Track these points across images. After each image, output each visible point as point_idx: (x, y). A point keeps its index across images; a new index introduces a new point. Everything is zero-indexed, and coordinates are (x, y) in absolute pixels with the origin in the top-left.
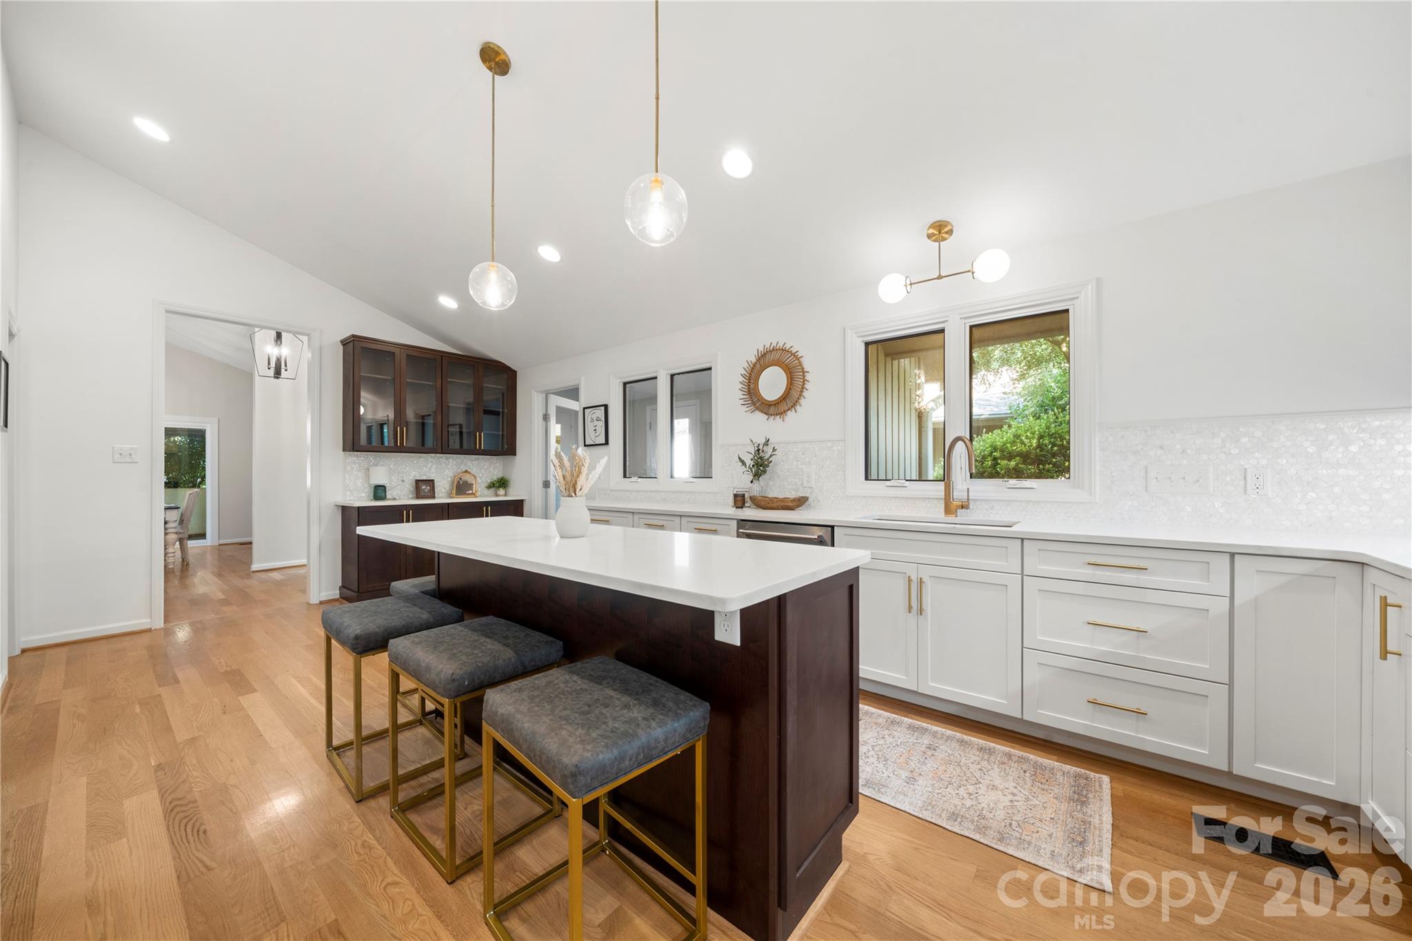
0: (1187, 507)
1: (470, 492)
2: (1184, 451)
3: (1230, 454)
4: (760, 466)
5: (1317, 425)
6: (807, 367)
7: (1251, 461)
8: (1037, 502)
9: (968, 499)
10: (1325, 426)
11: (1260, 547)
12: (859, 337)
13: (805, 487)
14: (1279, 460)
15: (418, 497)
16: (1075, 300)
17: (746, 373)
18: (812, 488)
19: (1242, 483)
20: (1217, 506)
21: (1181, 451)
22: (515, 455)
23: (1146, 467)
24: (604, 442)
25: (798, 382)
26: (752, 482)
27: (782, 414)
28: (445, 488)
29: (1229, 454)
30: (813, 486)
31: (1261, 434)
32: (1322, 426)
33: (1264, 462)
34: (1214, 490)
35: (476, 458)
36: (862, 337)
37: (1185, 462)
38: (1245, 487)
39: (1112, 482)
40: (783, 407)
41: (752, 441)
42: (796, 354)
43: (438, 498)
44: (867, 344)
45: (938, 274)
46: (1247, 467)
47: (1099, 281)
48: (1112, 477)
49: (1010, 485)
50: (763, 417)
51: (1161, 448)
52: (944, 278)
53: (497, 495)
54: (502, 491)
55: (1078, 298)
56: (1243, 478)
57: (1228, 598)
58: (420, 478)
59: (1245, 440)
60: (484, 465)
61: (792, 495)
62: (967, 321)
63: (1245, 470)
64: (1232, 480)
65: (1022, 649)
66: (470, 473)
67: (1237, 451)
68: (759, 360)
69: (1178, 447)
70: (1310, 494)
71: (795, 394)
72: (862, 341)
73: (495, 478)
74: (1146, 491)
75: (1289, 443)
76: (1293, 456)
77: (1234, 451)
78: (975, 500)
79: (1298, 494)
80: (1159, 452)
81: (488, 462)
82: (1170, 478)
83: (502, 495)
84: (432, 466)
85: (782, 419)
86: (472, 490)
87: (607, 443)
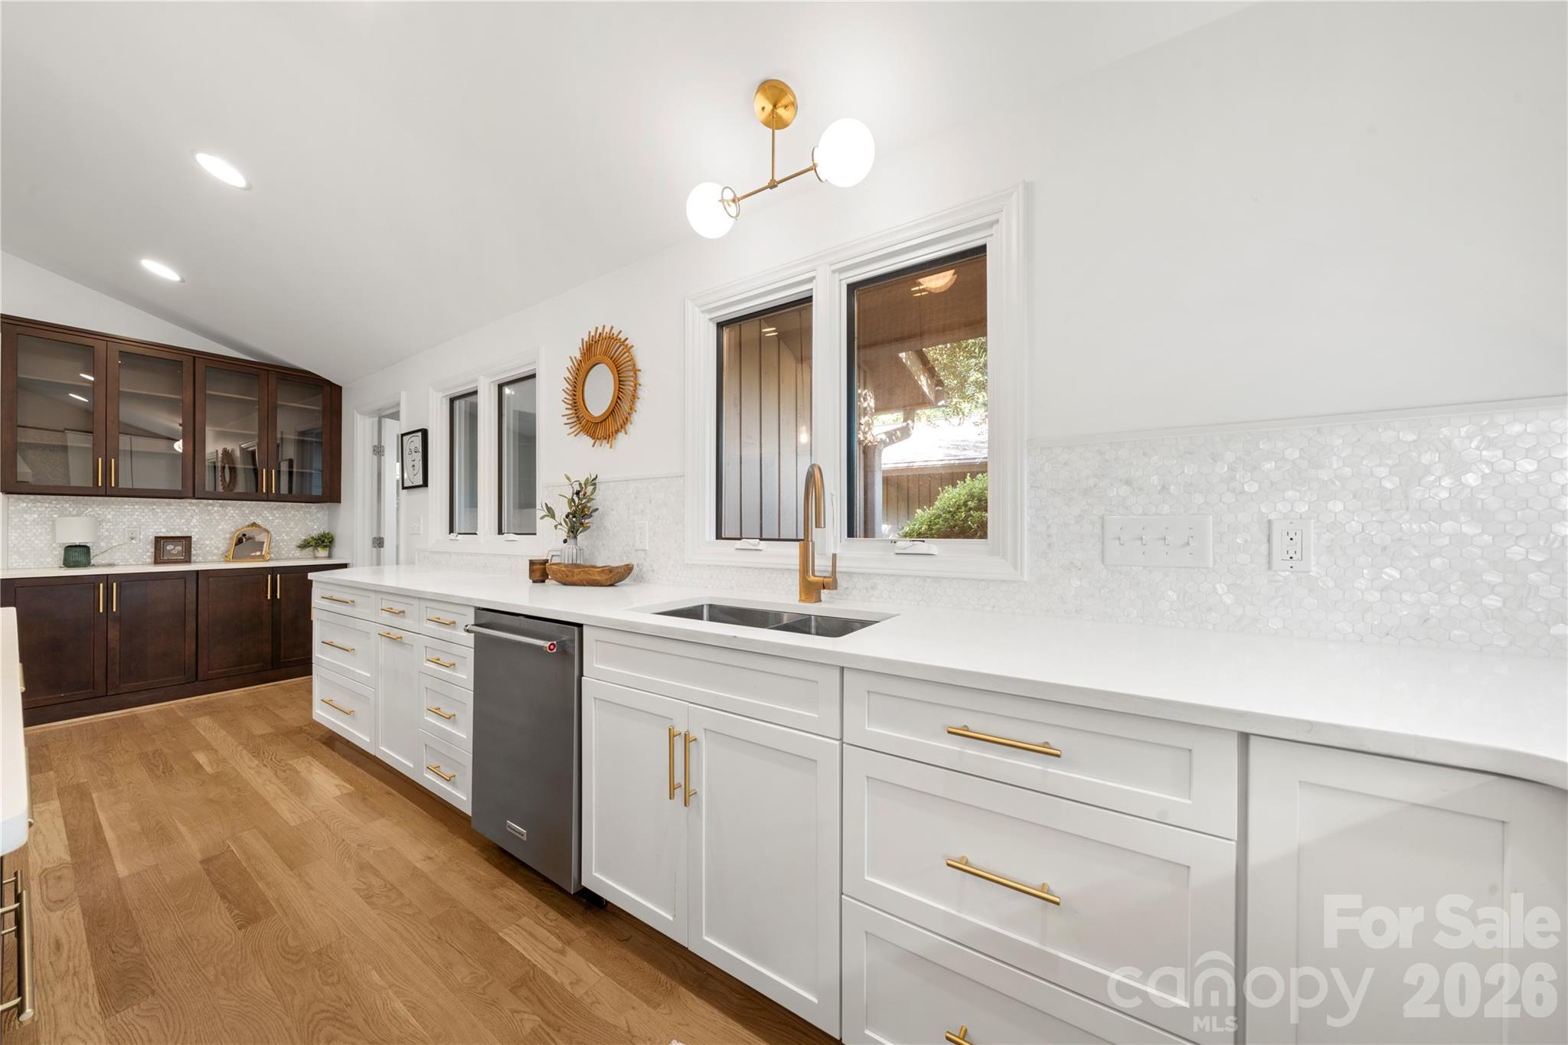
0: (1170, 593)
1: (258, 553)
2: (1164, 488)
3: (1243, 492)
4: (579, 517)
5: (1401, 434)
6: (640, 365)
7: (1280, 506)
8: (937, 579)
9: (834, 571)
10: (1415, 438)
11: (1311, 725)
12: (703, 312)
13: (637, 550)
14: (1330, 505)
15: (156, 562)
16: (995, 227)
17: (570, 377)
18: (645, 550)
19: (1264, 548)
20: (1220, 591)
21: (1159, 488)
22: (340, 502)
23: (1102, 518)
24: (421, 483)
25: (629, 387)
26: (565, 541)
27: (609, 437)
28: (217, 548)
29: (1241, 493)
30: (647, 548)
31: (1297, 454)
32: (1410, 437)
33: (1303, 508)
34: (1215, 561)
35: (278, 506)
36: (709, 311)
37: (1166, 509)
38: (1270, 554)
39: (1049, 545)
40: (611, 425)
41: (568, 478)
42: (626, 343)
43: (195, 562)
44: (721, 326)
45: (771, 178)
46: (1272, 516)
47: (1029, 188)
48: (1049, 536)
49: (898, 548)
50: (587, 440)
51: (1128, 482)
52: (779, 185)
53: (316, 558)
54: (322, 552)
55: (997, 221)
56: (1266, 540)
57: (1234, 843)
58: (162, 535)
59: (1269, 466)
60: (294, 515)
61: (616, 562)
62: (843, 276)
63: (1270, 522)
64: (1246, 541)
65: (841, 898)
66: (259, 526)
67: (1255, 487)
68: (583, 354)
69: (1155, 479)
70: (1387, 570)
71: (625, 407)
72: (711, 319)
73: (315, 534)
74: (1103, 561)
75: (1347, 471)
76: (1355, 497)
77: (1251, 488)
78: (850, 574)
79: (1365, 571)
80: (1125, 490)
81: (301, 512)
82: (1141, 538)
83: (324, 558)
84: (192, 516)
85: (609, 445)
86: (262, 551)
87: (425, 484)
